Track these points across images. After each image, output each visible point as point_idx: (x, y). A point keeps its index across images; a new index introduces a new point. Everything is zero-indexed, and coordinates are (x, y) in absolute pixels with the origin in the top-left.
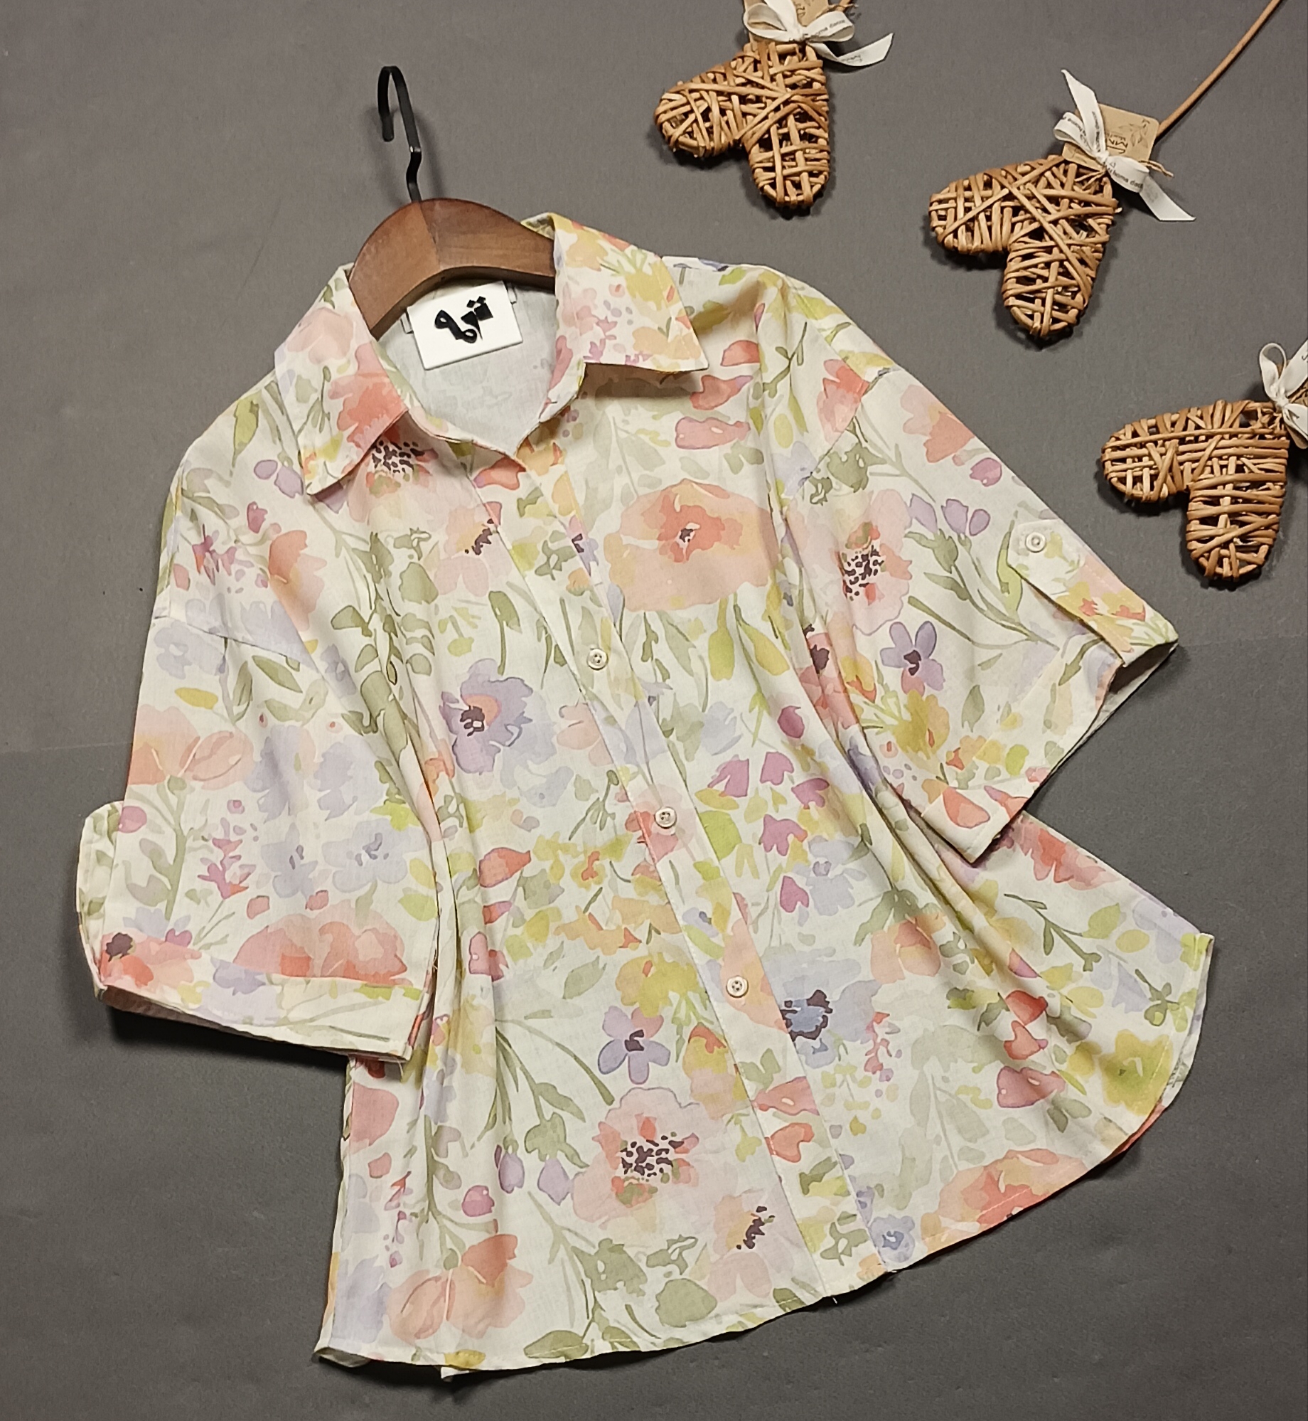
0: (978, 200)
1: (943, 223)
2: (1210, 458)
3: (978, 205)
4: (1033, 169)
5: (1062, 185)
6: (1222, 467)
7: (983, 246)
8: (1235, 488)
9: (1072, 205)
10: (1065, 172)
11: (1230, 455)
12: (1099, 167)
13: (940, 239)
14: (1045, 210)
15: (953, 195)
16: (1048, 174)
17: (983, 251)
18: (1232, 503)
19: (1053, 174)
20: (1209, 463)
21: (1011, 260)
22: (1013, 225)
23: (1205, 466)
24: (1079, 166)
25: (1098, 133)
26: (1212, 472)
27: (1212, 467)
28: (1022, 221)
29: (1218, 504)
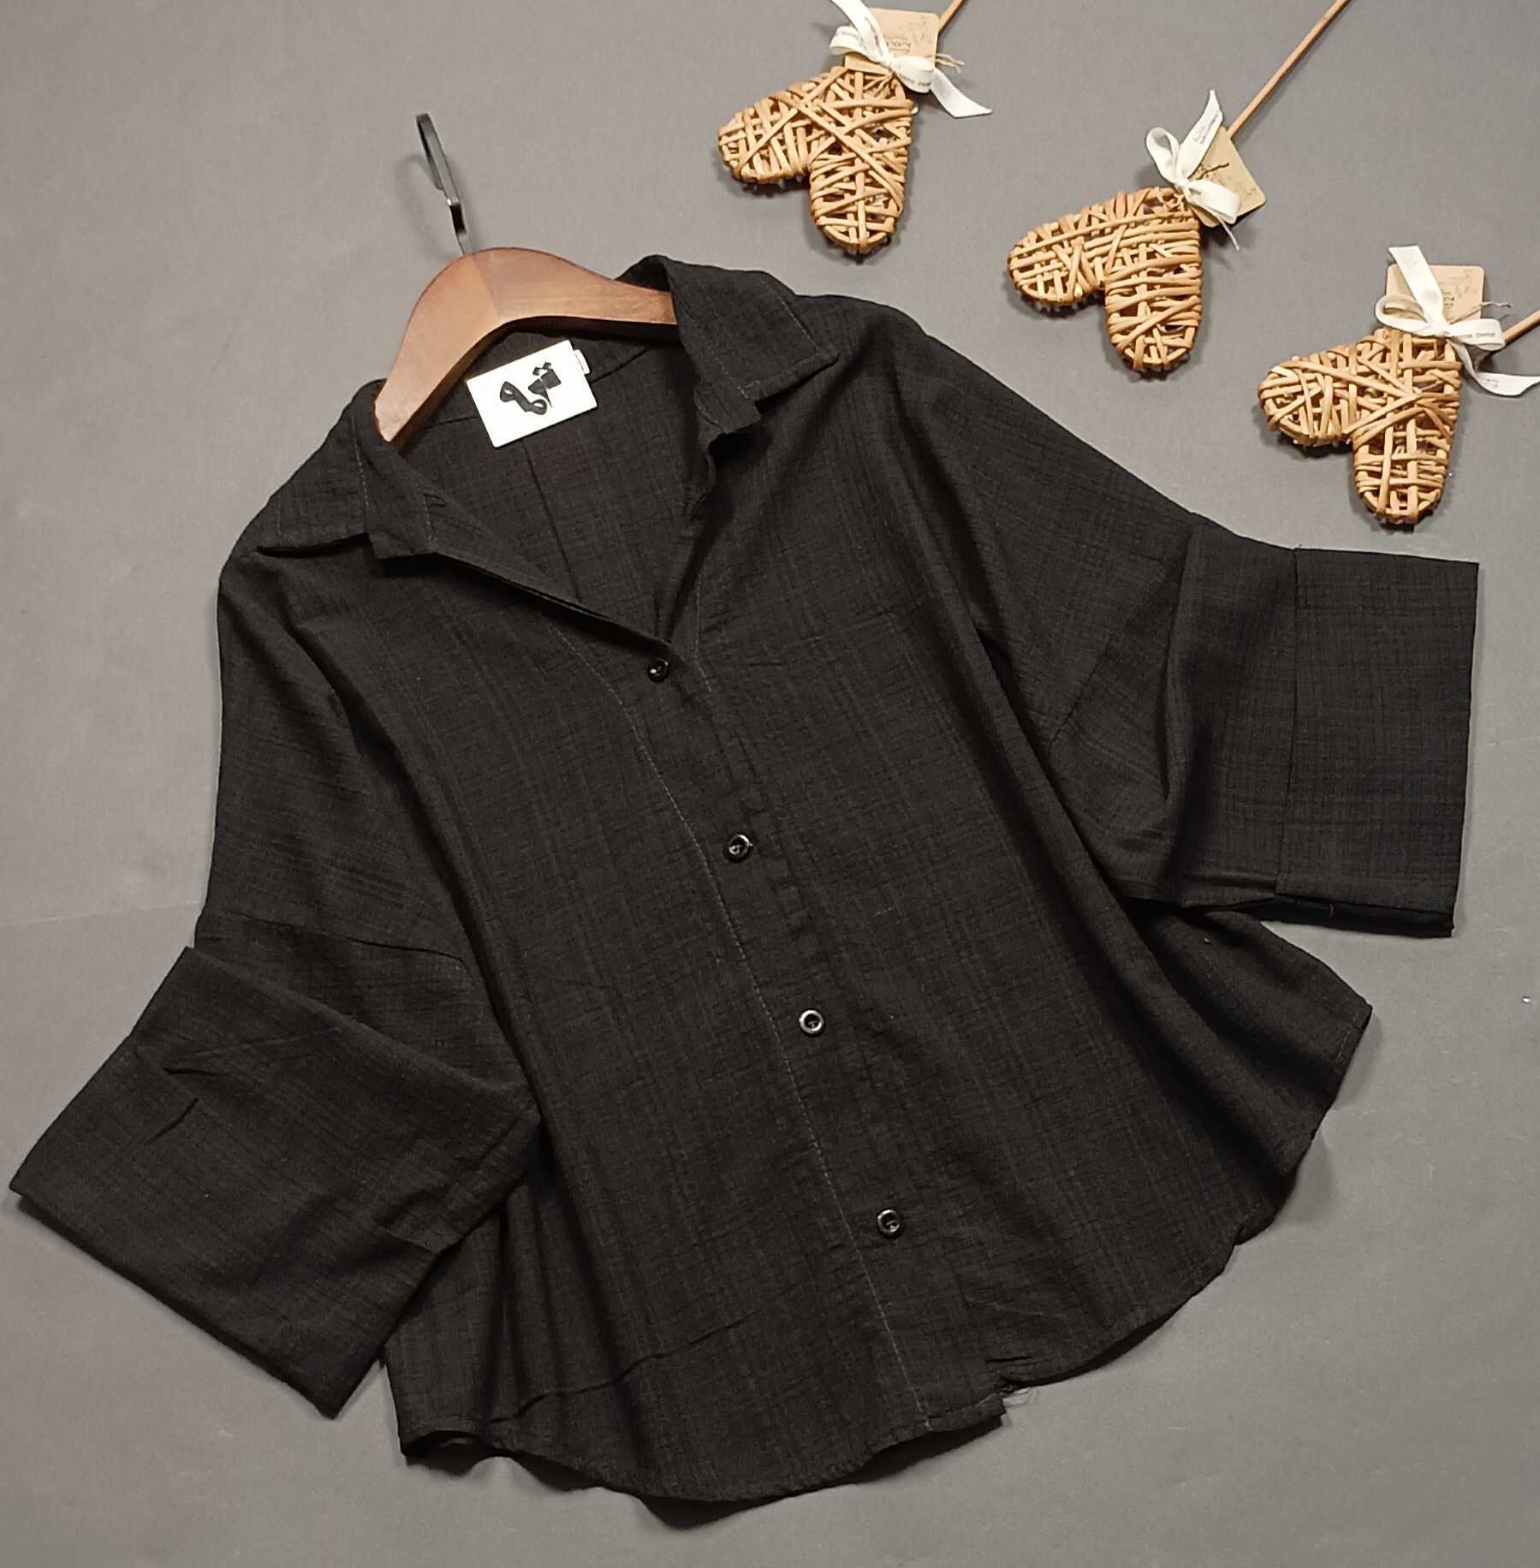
2: (1118, 250)
6: (1133, 257)
8: (1150, 274)
11: (1138, 244)
18: (1148, 290)
20: (1119, 255)
23: (1115, 259)
26: (1124, 263)
27: (1122, 258)
29: (1135, 292)
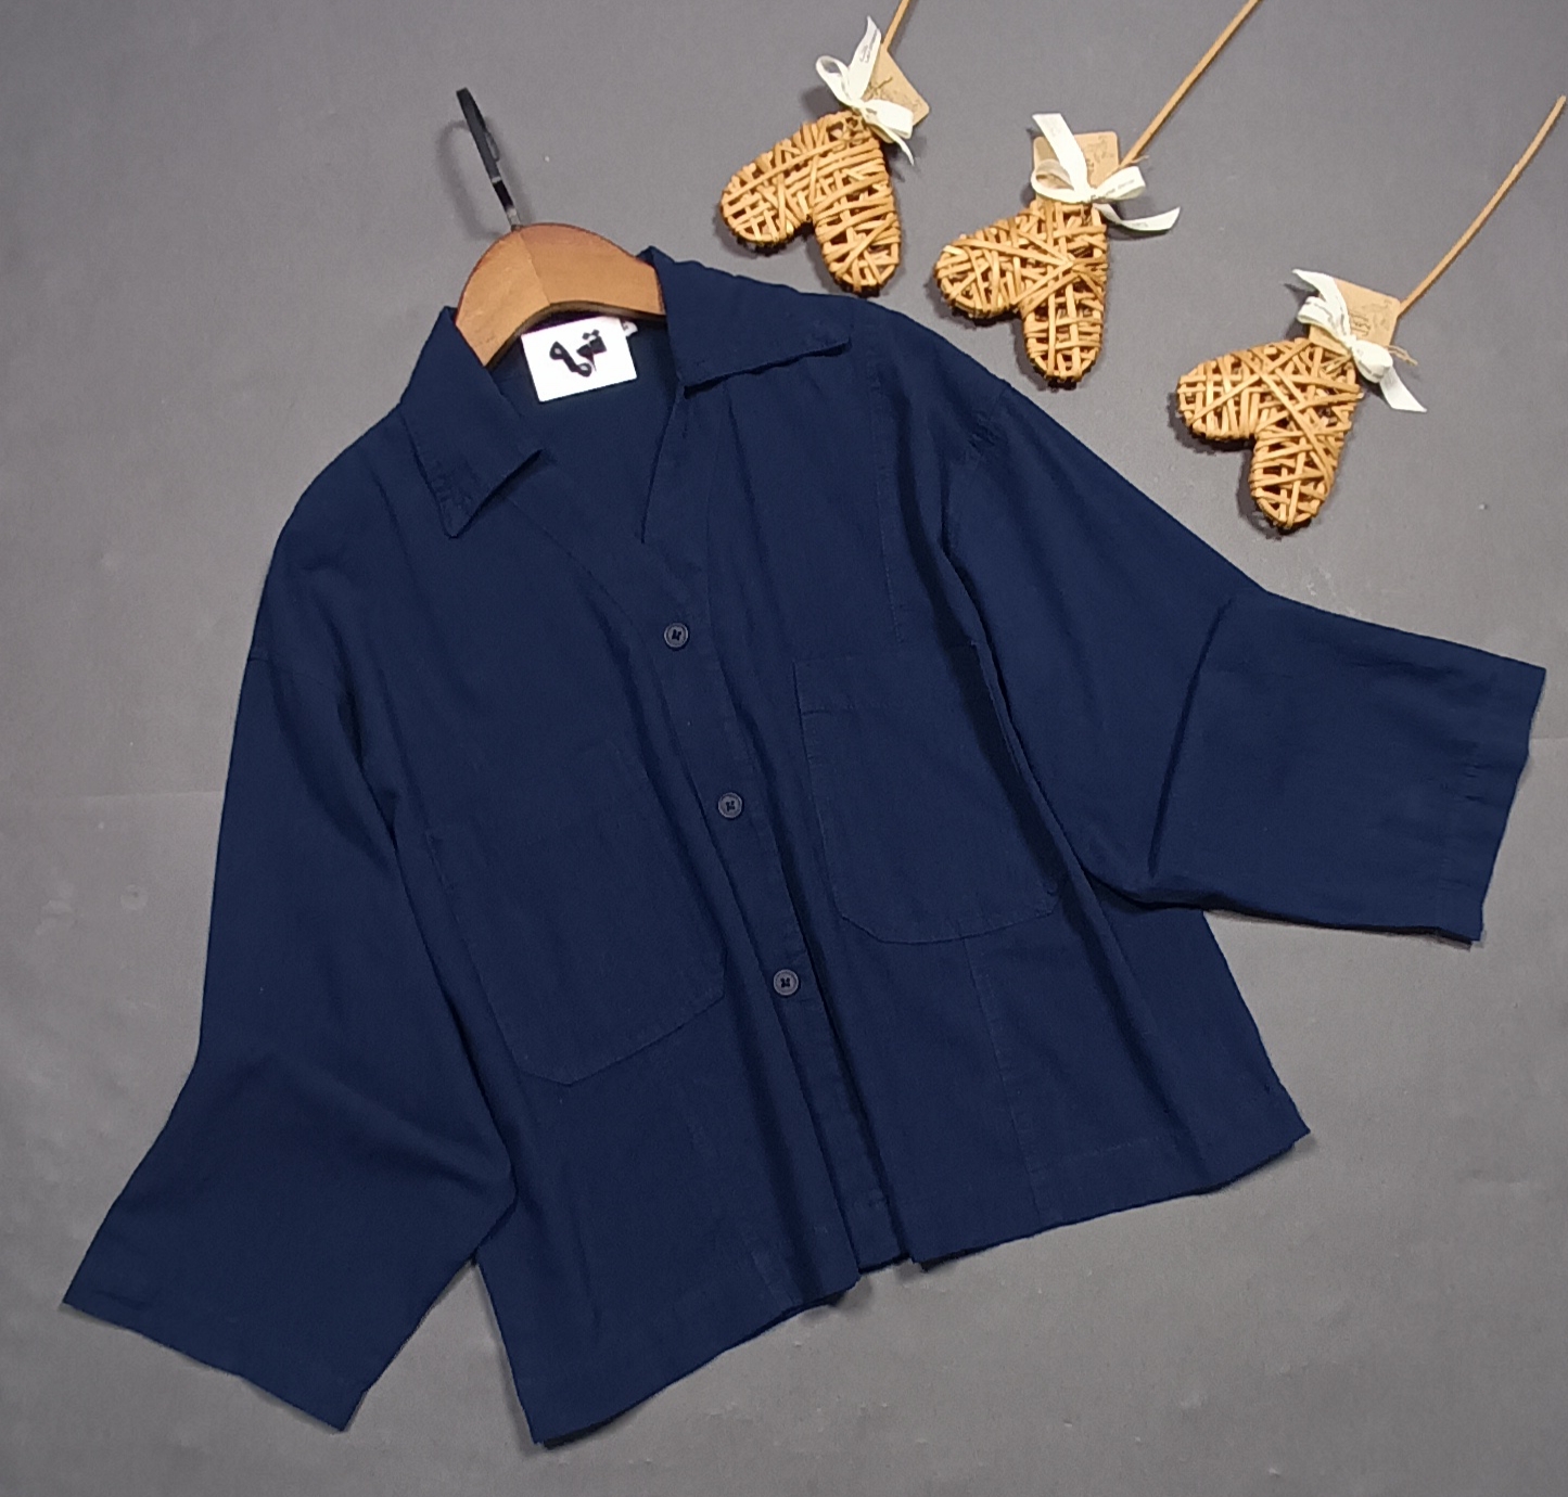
0: (1227, 385)
1: (1191, 406)
3: (1228, 391)
4: (1280, 352)
5: (1308, 369)
7: (1231, 433)
9: (1321, 392)
10: (1311, 357)
12: (1343, 352)
13: (1188, 423)
14: (1292, 397)
15: (1203, 378)
16: (1296, 359)
17: (1230, 437)
19: (1301, 359)
21: (1258, 450)
22: (1260, 412)
24: (1325, 350)
25: (1343, 317)
28: (1270, 408)
